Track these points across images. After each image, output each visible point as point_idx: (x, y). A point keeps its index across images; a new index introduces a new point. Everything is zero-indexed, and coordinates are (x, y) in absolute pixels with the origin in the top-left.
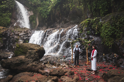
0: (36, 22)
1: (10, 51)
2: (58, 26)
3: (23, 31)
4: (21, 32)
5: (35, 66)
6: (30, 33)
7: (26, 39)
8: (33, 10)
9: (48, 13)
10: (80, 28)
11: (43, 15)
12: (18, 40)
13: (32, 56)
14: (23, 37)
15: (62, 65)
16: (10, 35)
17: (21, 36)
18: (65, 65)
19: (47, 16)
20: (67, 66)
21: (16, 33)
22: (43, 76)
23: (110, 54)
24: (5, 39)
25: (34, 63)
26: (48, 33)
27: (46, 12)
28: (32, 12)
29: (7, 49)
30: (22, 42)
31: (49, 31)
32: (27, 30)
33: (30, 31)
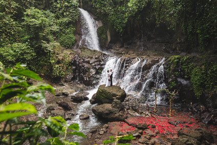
0: (107, 37)
1: (81, 83)
2: (138, 43)
3: (94, 57)
4: (92, 58)
5: (122, 116)
6: (103, 59)
7: (99, 68)
8: (101, 20)
9: (124, 25)
10: (167, 65)
11: (117, 27)
12: (89, 69)
13: (118, 106)
14: (95, 65)
15: (144, 113)
16: (79, 63)
17: (92, 63)
18: (147, 113)
19: (123, 29)
20: (149, 115)
21: (87, 60)
22: (130, 127)
23: (197, 105)
24: (74, 67)
25: (120, 114)
26: (126, 64)
27: (120, 23)
28: (101, 21)
29: (77, 81)
30: (94, 73)
31: (127, 61)
32: (99, 55)
33: (103, 57)
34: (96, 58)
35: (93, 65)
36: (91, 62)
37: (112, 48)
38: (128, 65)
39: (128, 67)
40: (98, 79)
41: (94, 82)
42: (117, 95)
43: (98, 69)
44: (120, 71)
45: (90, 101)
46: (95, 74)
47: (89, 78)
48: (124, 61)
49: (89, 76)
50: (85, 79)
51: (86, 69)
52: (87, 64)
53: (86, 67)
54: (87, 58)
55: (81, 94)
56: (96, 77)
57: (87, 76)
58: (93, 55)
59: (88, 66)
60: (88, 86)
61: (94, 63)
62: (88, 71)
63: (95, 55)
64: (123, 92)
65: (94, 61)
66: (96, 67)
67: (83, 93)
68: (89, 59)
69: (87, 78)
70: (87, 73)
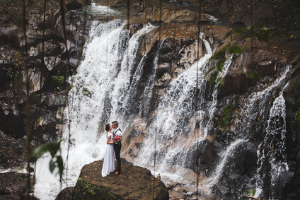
6: (69, 33)
32: (53, 14)
33: (69, 25)
35: (32, 52)
38: (166, 65)
39: (167, 77)
40: (55, 108)
41: (41, 122)
43: (54, 72)
46: (44, 90)
47: (19, 107)
48: (154, 49)
49: (18, 99)
50: (7, 113)
51: (4, 68)
52: (5, 48)
53: (6, 62)
54: (6, 22)
55: (10, 185)
56: (46, 103)
57: (13, 98)
58: (30, 12)
59: (11, 59)
60: (17, 139)
61: (35, 47)
62: (13, 77)
63: (36, 13)
64: (159, 189)
65: (34, 35)
66: (46, 63)
67: (14, 180)
68: (14, 28)
69: (14, 108)
70: (10, 88)
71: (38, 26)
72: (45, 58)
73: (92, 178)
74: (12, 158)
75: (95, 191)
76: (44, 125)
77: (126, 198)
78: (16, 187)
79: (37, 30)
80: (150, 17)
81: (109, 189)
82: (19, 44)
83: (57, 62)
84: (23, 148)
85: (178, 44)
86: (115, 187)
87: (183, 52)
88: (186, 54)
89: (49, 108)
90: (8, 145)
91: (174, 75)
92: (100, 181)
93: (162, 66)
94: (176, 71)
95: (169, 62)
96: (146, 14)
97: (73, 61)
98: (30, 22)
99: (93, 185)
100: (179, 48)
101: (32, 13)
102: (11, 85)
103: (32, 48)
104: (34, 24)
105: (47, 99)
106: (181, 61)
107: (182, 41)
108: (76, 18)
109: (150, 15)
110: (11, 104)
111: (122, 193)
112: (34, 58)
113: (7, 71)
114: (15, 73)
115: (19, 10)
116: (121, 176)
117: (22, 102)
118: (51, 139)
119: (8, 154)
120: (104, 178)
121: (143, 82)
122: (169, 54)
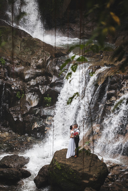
4: (28, 65)
6: (55, 71)
7: (47, 92)
12: (23, 92)
14: (37, 85)
17: (29, 79)
21: (17, 69)
30: (35, 104)
31: (112, 83)
32: (46, 59)
33: (55, 66)
34: (38, 67)
35: (32, 83)
36: (27, 77)
37: (75, 22)
38: (113, 92)
39: (113, 98)
40: (45, 117)
41: (36, 125)
42: (91, 176)
43: (45, 95)
44: (97, 105)
45: (35, 181)
46: (38, 106)
47: (23, 116)
48: (106, 81)
49: (22, 111)
50: (15, 119)
51: (15, 92)
52: (16, 80)
53: (16, 88)
54: (17, 64)
55: (13, 163)
56: (39, 114)
57: (20, 111)
58: (32, 58)
59: (19, 87)
60: (21, 135)
61: (34, 79)
62: (20, 98)
63: (35, 59)
64: (101, 167)
65: (34, 72)
66: (40, 89)
67: (16, 160)
68: (22, 68)
69: (20, 116)
70: (18, 104)
71: (37, 67)
72: (40, 86)
73: (60, 159)
74: (17, 147)
75: (61, 167)
76: (38, 128)
77: (80, 172)
78: (16, 164)
79: (36, 69)
80: (106, 62)
81: (70, 166)
82: (25, 77)
83: (47, 89)
84: (24, 141)
85: (121, 78)
86: (74, 165)
87: (124, 83)
88: (126, 84)
89: (41, 117)
90: (15, 139)
91: (118, 97)
92: (64, 161)
93: (111, 92)
94: (120, 95)
95: (115, 89)
96: (104, 60)
97: (57, 88)
98: (32, 64)
99: (60, 163)
100: (121, 80)
101: (33, 59)
102: (19, 103)
103: (32, 80)
104: (34, 65)
105: (40, 111)
106: (123, 89)
107: (123, 77)
108: (60, 62)
109: (106, 61)
110: (19, 114)
111: (78, 168)
112: (33, 86)
113: (17, 94)
114: (21, 95)
115: (26, 57)
116: (78, 158)
117: (25, 113)
118: (42, 136)
119: (14, 145)
120: (68, 159)
121: (99, 101)
122: (115, 84)
